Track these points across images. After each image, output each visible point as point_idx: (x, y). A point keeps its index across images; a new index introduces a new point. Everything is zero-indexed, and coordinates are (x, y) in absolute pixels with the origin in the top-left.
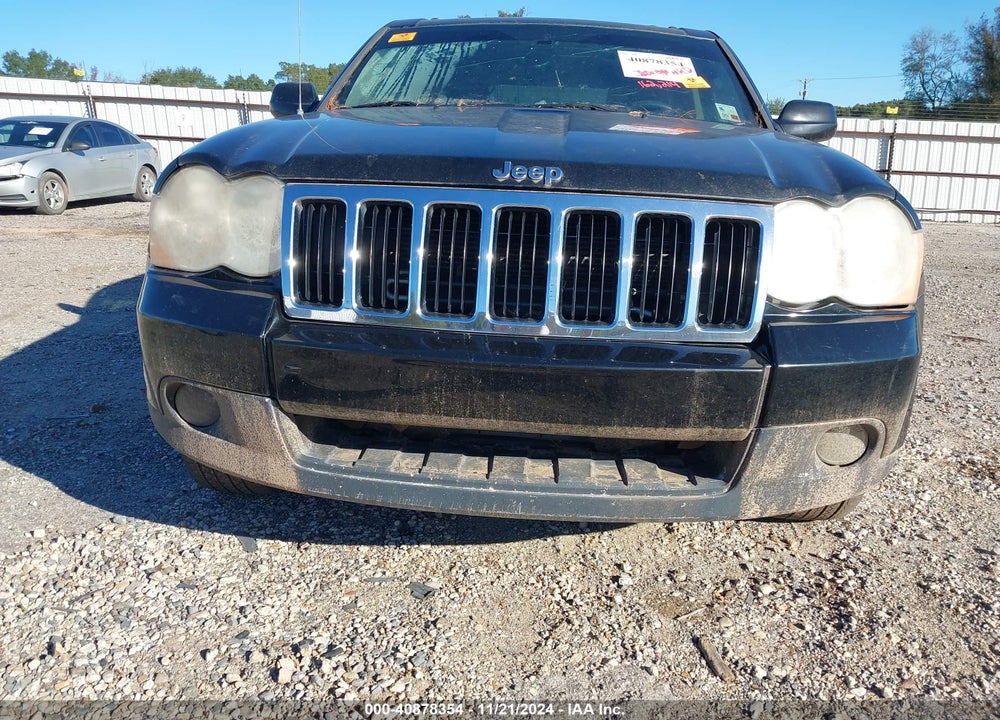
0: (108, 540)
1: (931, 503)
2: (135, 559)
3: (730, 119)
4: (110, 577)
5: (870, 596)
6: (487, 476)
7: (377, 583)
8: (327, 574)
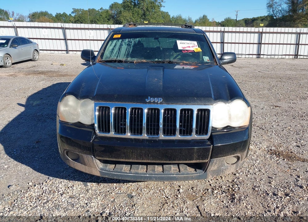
0: (49, 185)
1: (259, 164)
2: (57, 190)
3: (207, 61)
4: (52, 196)
5: (240, 192)
6: (146, 171)
7: (119, 195)
8: (106, 192)
